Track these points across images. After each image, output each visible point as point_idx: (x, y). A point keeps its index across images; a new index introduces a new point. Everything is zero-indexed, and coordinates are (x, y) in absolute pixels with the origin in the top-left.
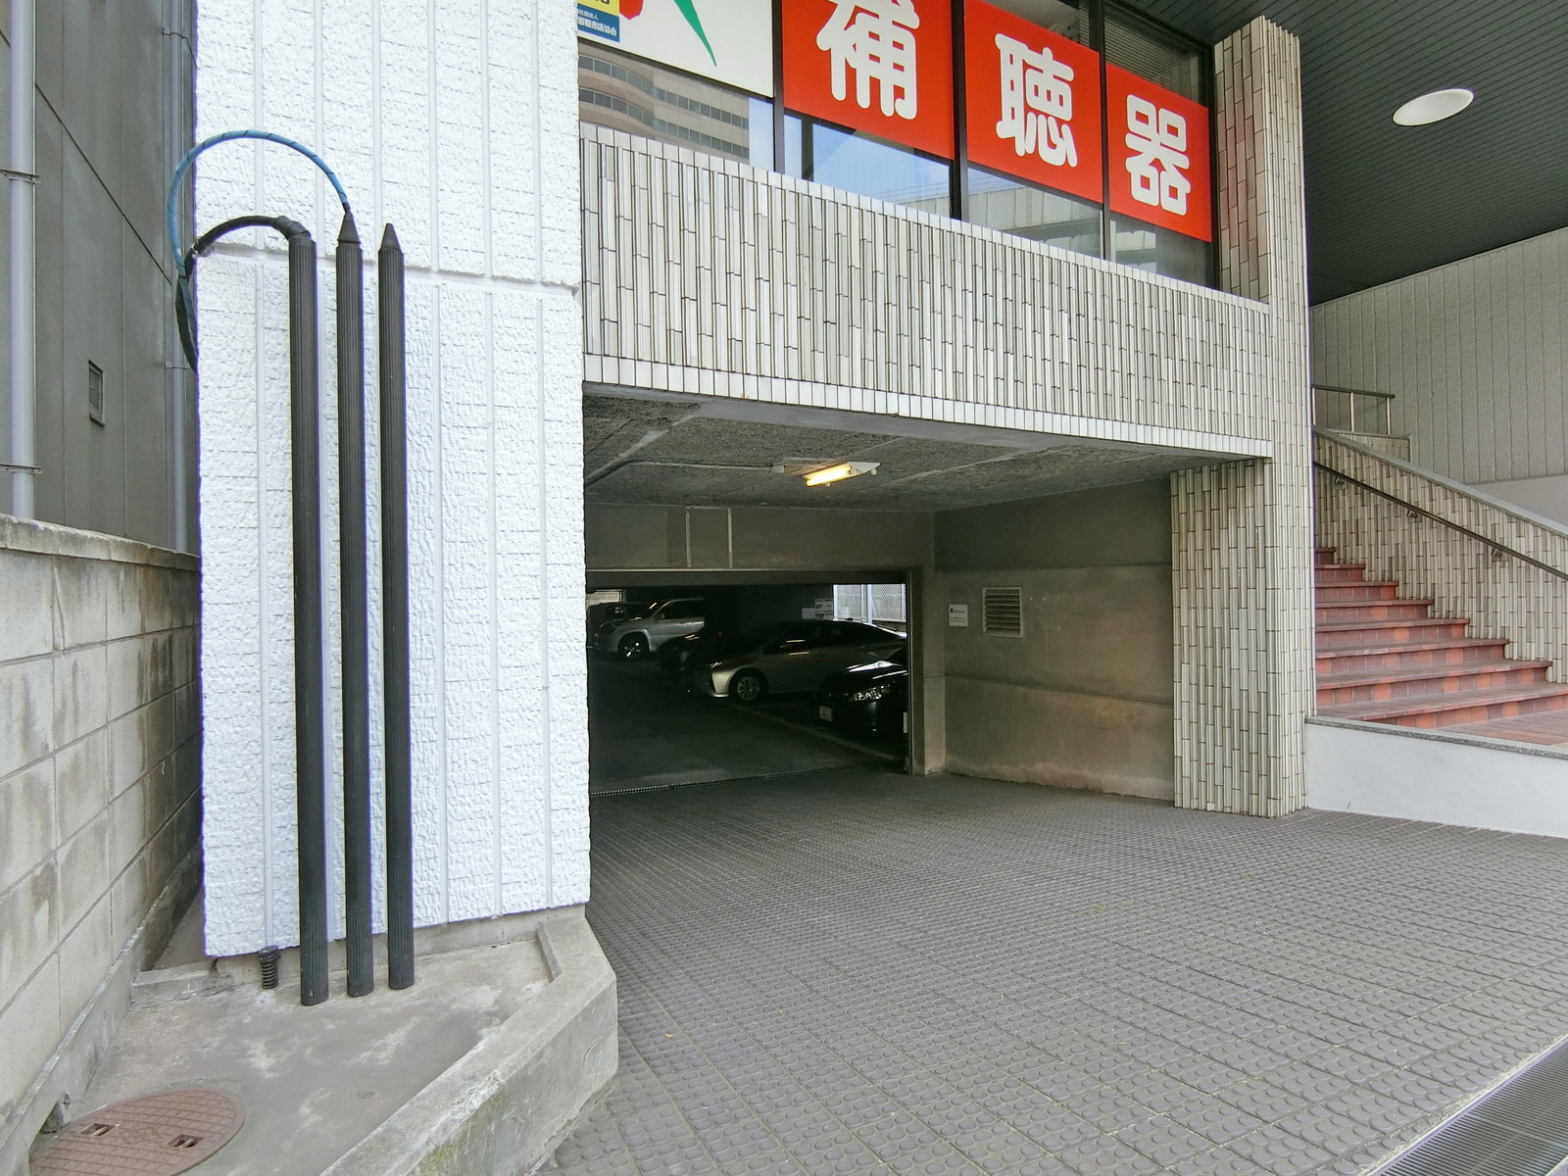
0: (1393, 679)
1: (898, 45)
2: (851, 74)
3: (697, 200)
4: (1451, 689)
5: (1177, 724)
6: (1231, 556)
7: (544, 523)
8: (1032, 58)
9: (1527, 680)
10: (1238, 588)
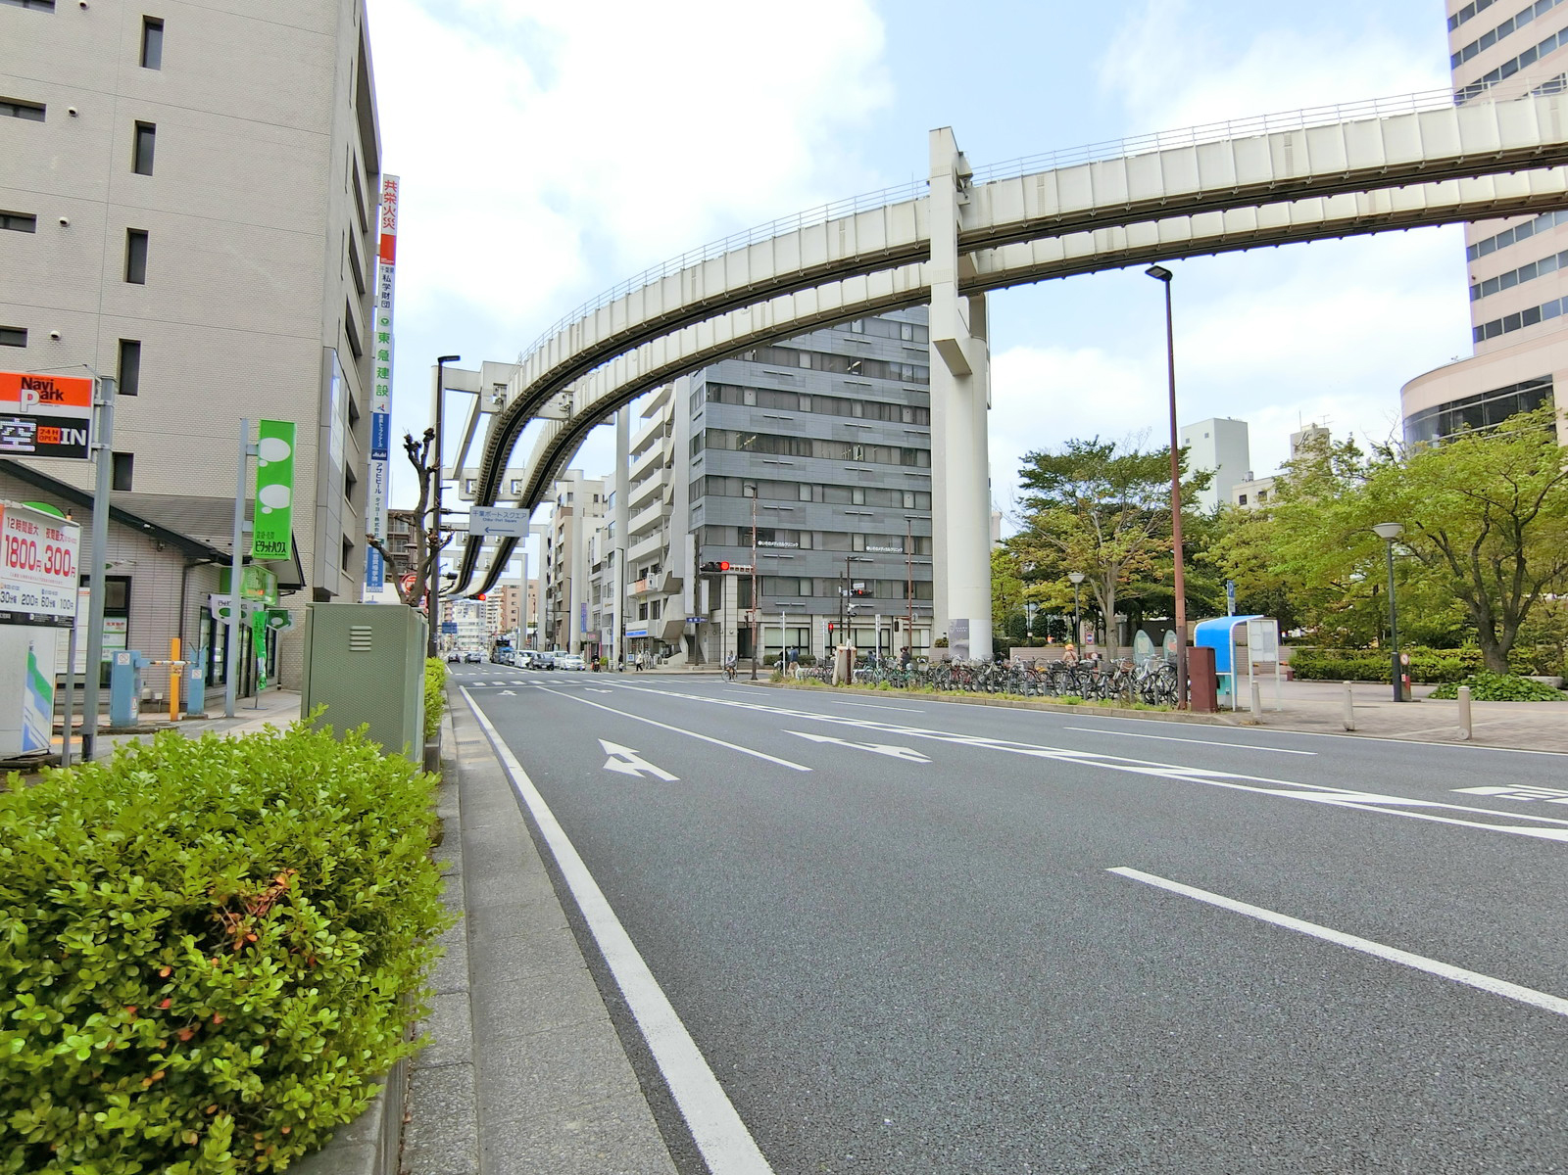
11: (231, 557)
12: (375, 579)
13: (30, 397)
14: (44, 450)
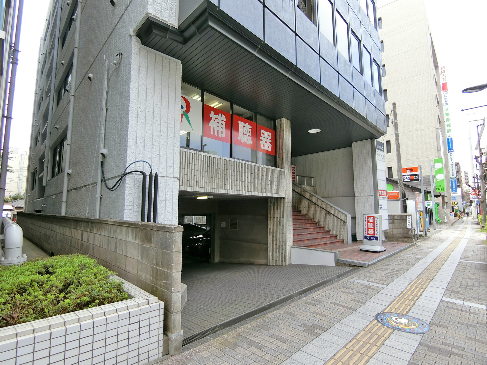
0: (308, 239)
1: (222, 124)
2: (214, 130)
3: (192, 158)
4: (319, 240)
5: (269, 248)
6: (278, 215)
7: (172, 216)
8: (245, 125)
9: (333, 238)
10: (279, 221)
11: (431, 191)
12: (454, 189)
13: (408, 172)
14: (412, 180)
